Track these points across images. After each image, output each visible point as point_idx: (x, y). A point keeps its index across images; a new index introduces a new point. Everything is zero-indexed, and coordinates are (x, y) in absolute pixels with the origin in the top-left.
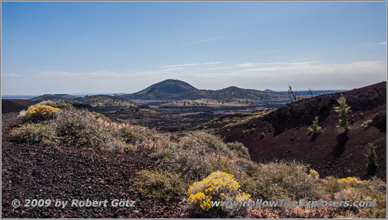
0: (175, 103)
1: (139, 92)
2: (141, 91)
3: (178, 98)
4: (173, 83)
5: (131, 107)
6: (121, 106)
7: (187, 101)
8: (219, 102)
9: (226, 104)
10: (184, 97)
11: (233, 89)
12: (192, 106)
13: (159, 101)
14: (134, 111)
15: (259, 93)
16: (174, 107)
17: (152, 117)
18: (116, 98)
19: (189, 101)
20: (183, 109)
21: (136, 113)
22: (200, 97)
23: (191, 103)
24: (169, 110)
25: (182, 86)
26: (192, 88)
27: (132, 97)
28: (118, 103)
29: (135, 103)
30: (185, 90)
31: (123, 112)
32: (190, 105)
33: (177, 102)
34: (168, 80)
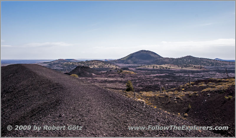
0: (147, 67)
1: (122, 58)
2: (123, 58)
3: (149, 63)
4: (145, 52)
5: (116, 69)
6: (110, 68)
7: (155, 65)
8: (179, 67)
9: (184, 69)
10: (153, 63)
11: (189, 57)
12: (159, 69)
13: (136, 65)
14: (119, 72)
15: (210, 61)
16: (146, 70)
17: (132, 77)
18: (106, 62)
19: (157, 66)
20: (153, 71)
21: (121, 73)
22: (165, 63)
23: (158, 67)
24: (143, 71)
25: (152, 55)
26: (159, 56)
27: (117, 62)
28: (108, 66)
29: (119, 66)
30: (154, 58)
31: (111, 72)
32: (157, 68)
33: (148, 66)
34: (142, 51)
